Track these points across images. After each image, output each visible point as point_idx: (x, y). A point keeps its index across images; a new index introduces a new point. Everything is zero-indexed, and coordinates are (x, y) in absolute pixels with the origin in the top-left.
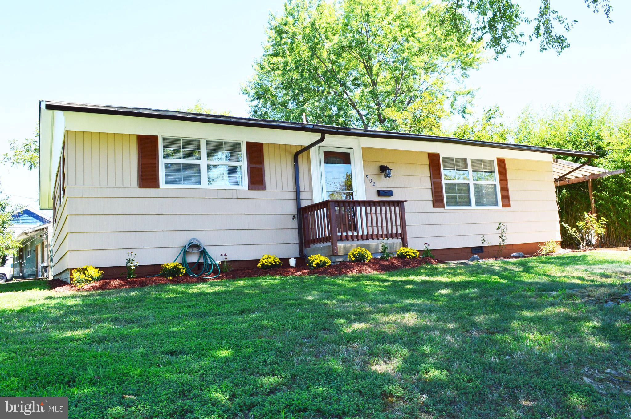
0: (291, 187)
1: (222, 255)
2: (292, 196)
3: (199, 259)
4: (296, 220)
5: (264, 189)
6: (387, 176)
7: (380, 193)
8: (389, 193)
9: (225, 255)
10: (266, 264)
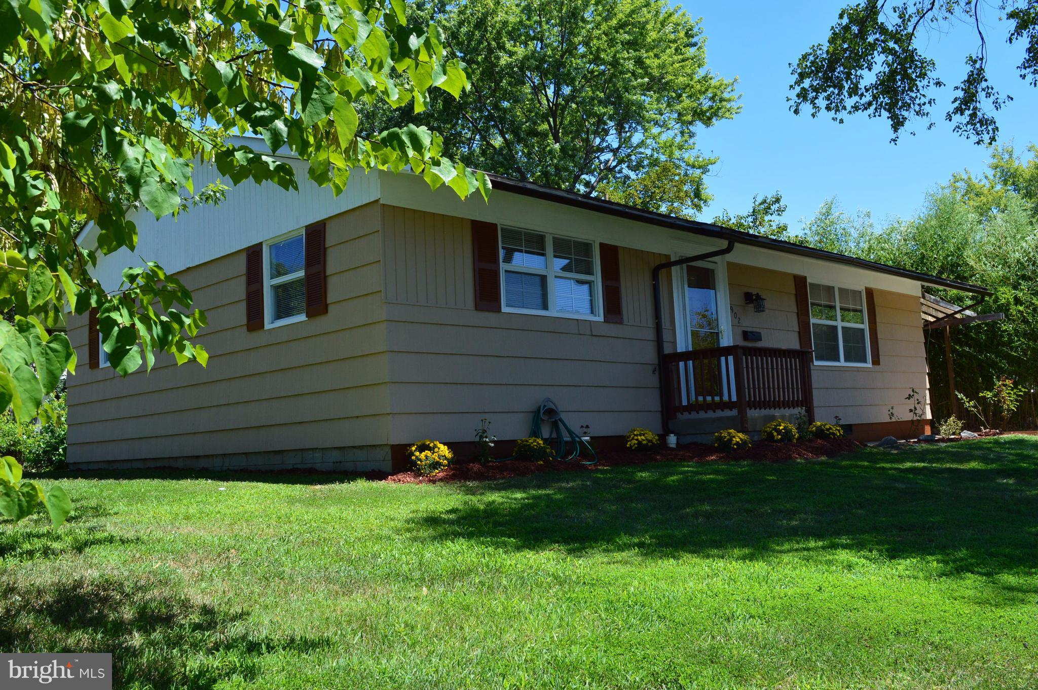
0: (650, 321)
1: (582, 427)
2: (650, 335)
3: (551, 435)
4: (657, 373)
5: (621, 322)
6: (759, 308)
7: (746, 335)
8: (756, 336)
9: (587, 427)
10: (644, 442)
